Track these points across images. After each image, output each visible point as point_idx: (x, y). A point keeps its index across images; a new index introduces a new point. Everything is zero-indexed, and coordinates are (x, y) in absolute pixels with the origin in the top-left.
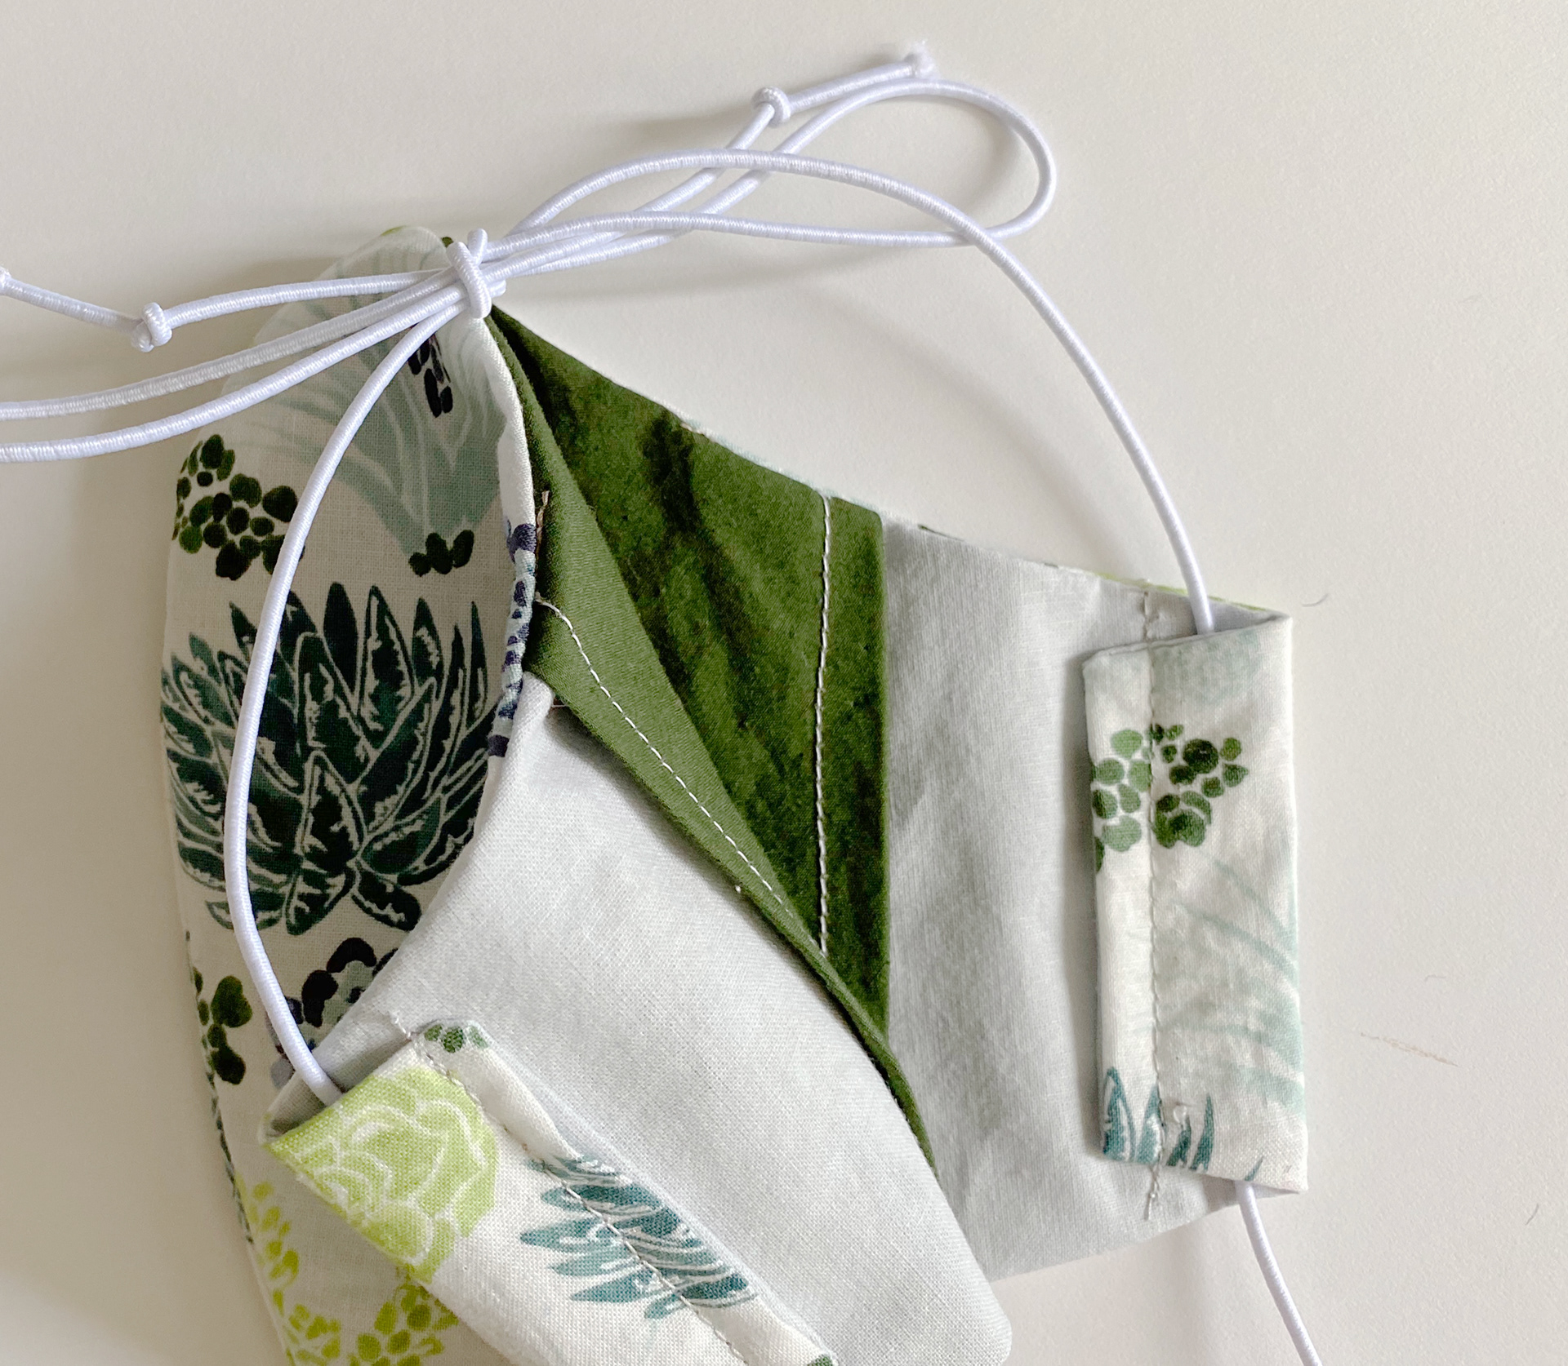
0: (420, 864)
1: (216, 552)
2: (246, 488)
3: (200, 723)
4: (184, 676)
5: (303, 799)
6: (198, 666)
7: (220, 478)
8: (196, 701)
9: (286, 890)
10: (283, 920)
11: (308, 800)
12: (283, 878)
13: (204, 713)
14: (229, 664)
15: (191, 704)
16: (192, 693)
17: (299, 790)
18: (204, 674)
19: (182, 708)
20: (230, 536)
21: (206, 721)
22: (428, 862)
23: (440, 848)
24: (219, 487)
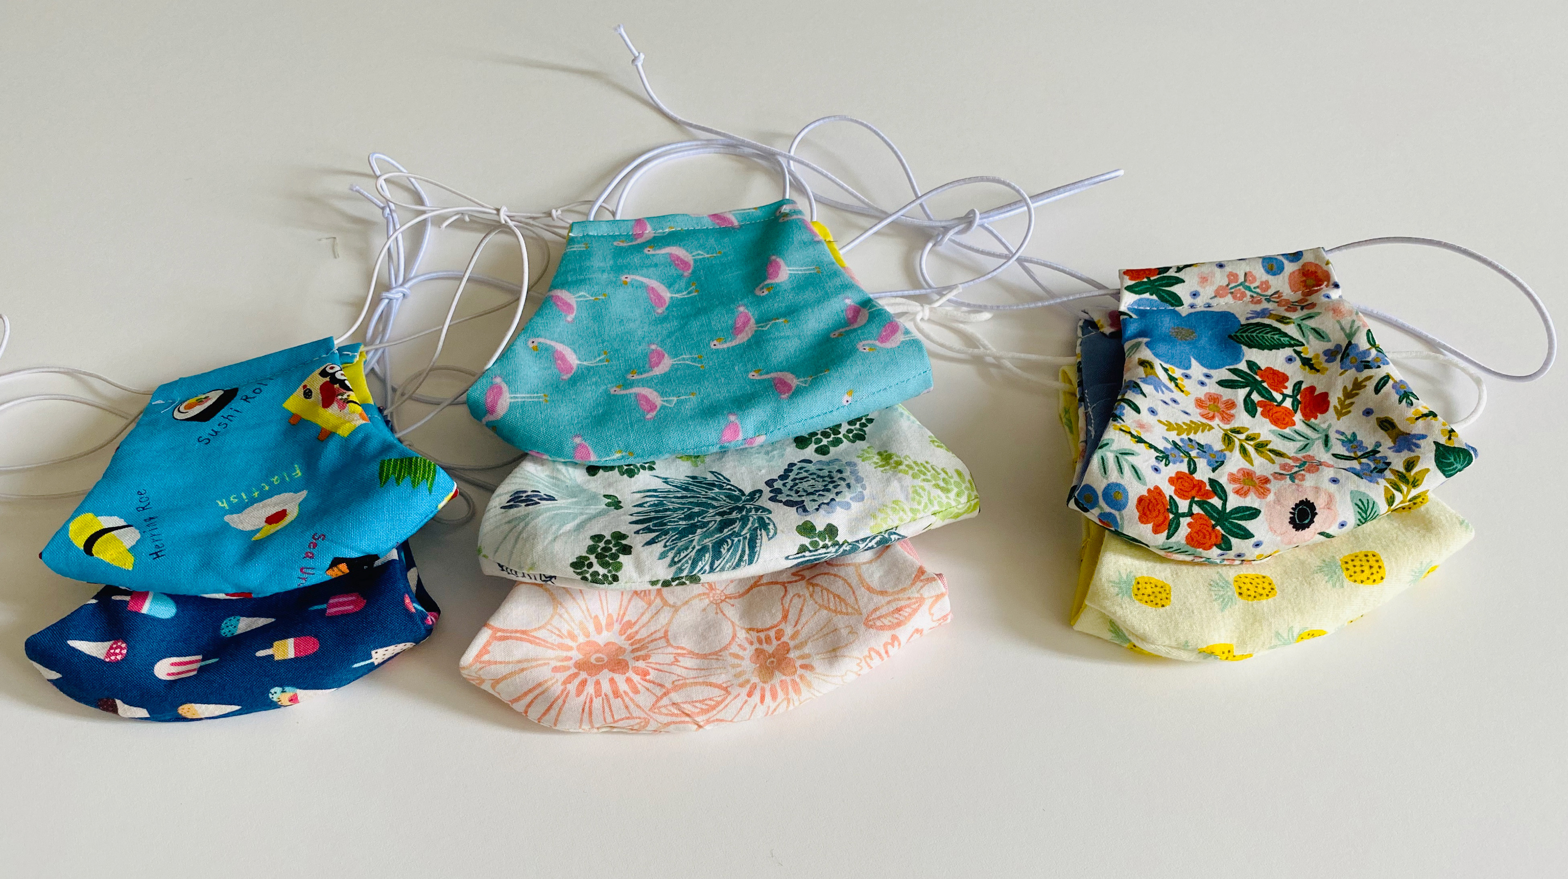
0: (737, 493)
1: (621, 555)
2: (591, 550)
3: (695, 551)
4: (676, 559)
5: (719, 520)
6: (671, 555)
7: (589, 559)
8: (686, 553)
9: (755, 517)
10: (768, 516)
11: (718, 518)
12: (751, 518)
13: (690, 549)
14: (668, 544)
15: (687, 555)
16: (683, 555)
17: (715, 521)
18: (674, 551)
19: (690, 558)
20: (613, 551)
21: (693, 548)
22: (735, 491)
23: (730, 489)
24: (592, 558)
